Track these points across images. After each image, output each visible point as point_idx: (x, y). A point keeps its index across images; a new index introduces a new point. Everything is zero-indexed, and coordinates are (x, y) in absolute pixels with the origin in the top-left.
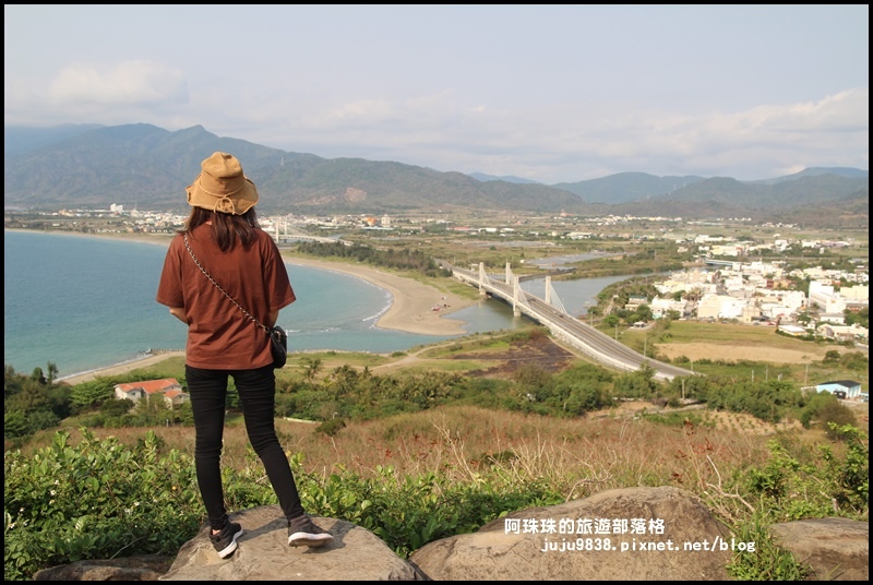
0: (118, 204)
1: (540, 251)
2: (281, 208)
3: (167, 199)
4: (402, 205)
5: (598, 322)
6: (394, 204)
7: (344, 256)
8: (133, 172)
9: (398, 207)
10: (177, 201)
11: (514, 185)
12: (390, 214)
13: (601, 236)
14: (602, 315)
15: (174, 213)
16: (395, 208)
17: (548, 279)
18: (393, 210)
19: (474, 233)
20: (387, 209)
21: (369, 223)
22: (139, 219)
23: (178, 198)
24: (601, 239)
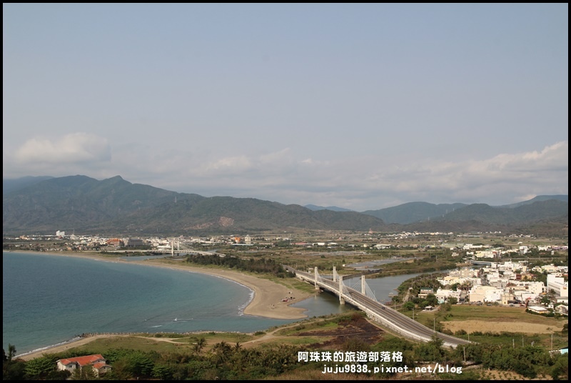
0: (61, 231)
1: (356, 258)
2: (175, 232)
3: (95, 227)
4: (259, 228)
5: (399, 307)
6: (253, 228)
7: (219, 264)
8: (72, 208)
9: (257, 230)
10: (102, 228)
11: (336, 213)
12: (251, 234)
13: (398, 246)
14: (402, 302)
15: (101, 236)
16: (254, 230)
17: (363, 277)
18: (253, 232)
19: (309, 247)
20: (249, 231)
21: (236, 241)
22: (76, 241)
23: (103, 226)
24: (398, 249)
